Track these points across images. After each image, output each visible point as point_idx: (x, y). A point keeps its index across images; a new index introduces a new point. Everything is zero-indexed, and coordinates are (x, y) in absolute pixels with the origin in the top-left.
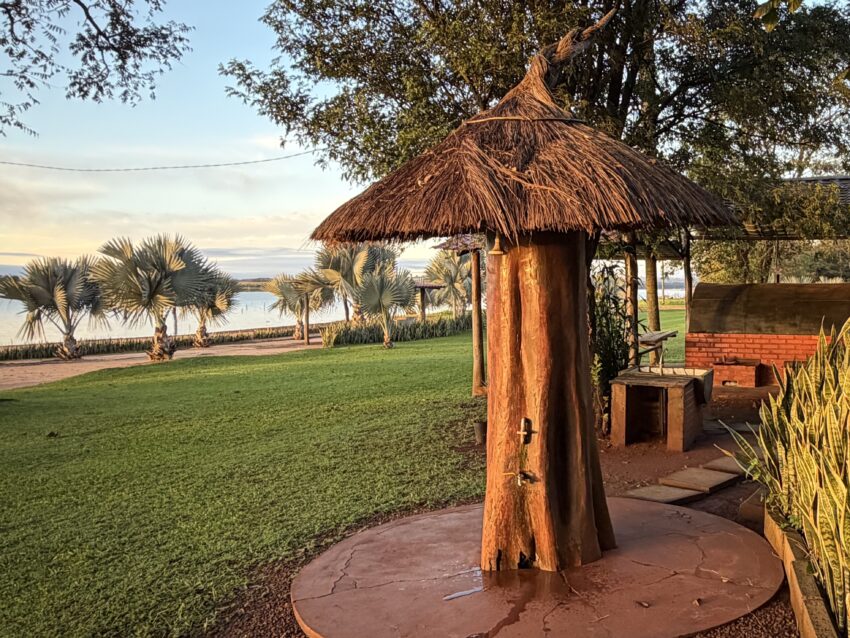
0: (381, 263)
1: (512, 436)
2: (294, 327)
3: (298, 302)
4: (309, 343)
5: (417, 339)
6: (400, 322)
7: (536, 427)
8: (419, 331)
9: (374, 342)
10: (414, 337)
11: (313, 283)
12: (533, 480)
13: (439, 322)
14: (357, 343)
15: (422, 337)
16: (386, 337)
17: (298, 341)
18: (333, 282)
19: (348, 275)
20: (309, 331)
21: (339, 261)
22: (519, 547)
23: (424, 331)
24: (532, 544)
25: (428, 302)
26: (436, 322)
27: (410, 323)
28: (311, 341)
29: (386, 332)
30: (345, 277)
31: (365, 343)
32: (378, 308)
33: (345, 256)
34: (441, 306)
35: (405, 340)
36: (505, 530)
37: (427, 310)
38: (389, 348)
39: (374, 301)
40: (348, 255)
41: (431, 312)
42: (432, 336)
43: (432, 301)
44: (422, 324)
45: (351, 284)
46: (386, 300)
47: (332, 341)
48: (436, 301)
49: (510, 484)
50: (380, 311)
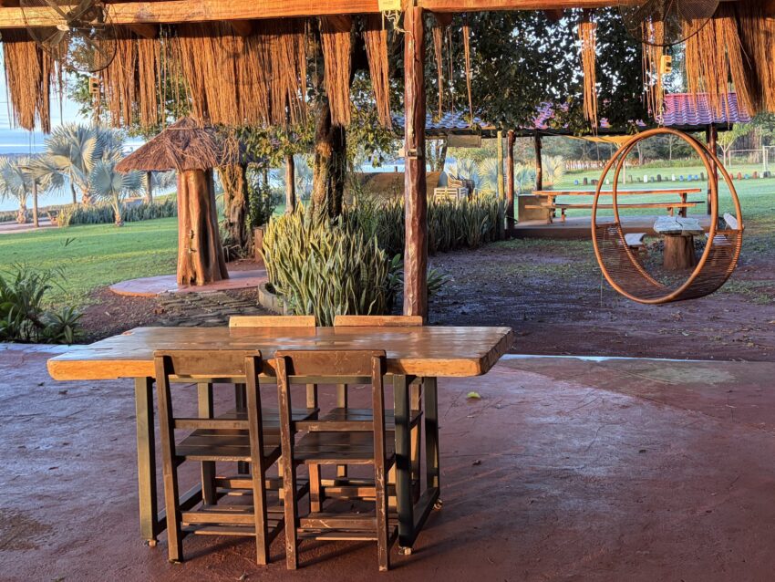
0: (109, 150)
1: (187, 236)
2: (18, 211)
3: (21, 187)
4: (38, 226)
5: (146, 219)
6: (129, 204)
7: (196, 233)
8: (147, 212)
9: (105, 222)
10: (142, 218)
11: (44, 169)
12: (195, 251)
13: (166, 203)
14: (89, 223)
15: (150, 218)
16: (118, 217)
17: (22, 225)
18: (62, 167)
19: (77, 161)
20: (39, 215)
21: (68, 148)
22: (190, 275)
23: (152, 212)
24: (195, 274)
25: (155, 184)
26: (163, 203)
27: (138, 206)
28: (40, 224)
29: (117, 212)
30: (74, 162)
31: (96, 222)
32: (109, 191)
33: (75, 144)
34: (169, 188)
35: (133, 221)
36: (185, 269)
37: (153, 192)
38: (121, 226)
39: (106, 185)
40: (77, 142)
41: (158, 195)
42: (159, 216)
43: (159, 183)
44: (150, 205)
45: (80, 168)
46: (117, 184)
47: (68, 221)
48: (163, 182)
49: (186, 252)
50: (111, 194)
